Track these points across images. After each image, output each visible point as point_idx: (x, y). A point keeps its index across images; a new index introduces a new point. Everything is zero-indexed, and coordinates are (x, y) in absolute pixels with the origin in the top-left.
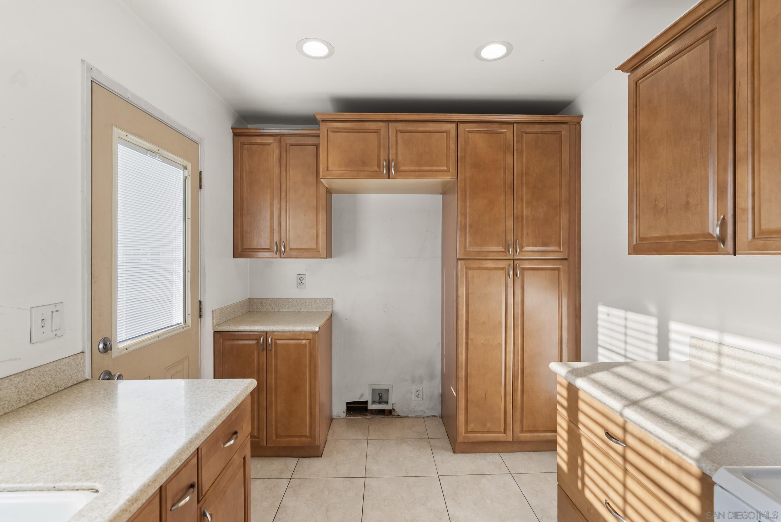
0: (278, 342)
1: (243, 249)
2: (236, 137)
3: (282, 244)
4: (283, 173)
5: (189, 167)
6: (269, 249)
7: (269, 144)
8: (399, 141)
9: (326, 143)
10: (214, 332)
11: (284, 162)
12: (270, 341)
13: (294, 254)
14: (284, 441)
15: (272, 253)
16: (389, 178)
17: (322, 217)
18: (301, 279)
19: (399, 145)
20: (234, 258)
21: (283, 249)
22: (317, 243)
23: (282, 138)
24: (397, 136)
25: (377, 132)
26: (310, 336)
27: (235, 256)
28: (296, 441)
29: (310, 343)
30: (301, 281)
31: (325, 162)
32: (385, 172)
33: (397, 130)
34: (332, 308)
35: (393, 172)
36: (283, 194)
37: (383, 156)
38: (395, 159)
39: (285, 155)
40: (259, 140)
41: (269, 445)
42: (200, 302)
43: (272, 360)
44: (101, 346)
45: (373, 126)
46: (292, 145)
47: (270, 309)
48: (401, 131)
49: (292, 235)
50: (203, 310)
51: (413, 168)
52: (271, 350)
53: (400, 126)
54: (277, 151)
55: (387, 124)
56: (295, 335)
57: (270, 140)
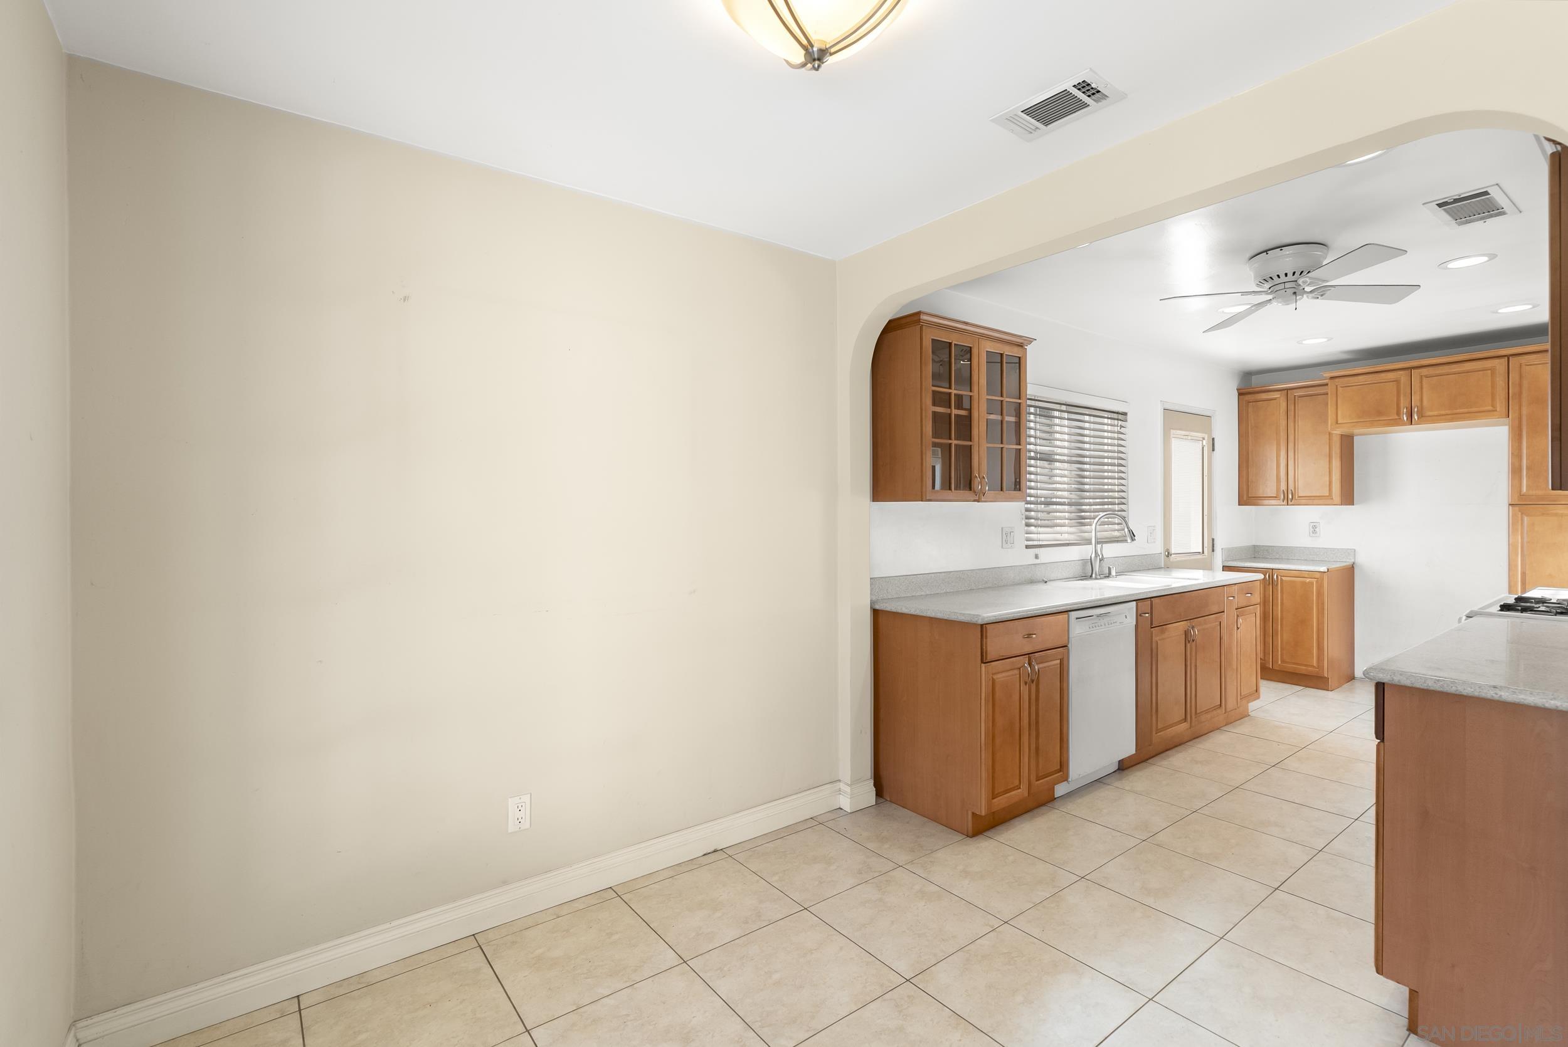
0: (1284, 578)
1: (1249, 497)
2: (1241, 397)
3: (1290, 492)
4: (1291, 424)
5: (1206, 438)
6: (1276, 497)
7: (1275, 399)
8: (1425, 386)
9: (1335, 399)
10: (1223, 566)
11: (1291, 413)
12: (1275, 577)
13: (1304, 501)
14: (1290, 667)
15: (1278, 501)
16: (1411, 424)
17: (1336, 464)
18: (1314, 527)
19: (1424, 390)
20: (1239, 505)
21: (1290, 497)
22: (1330, 490)
23: (1289, 392)
24: (1421, 382)
25: (1397, 381)
26: (1318, 575)
27: (1241, 503)
28: (1302, 669)
29: (1317, 582)
30: (1314, 529)
31: (1334, 417)
32: (1405, 418)
33: (1421, 376)
34: (1355, 559)
35: (1416, 417)
36: (1291, 445)
37: (1404, 403)
38: (1419, 404)
39: (1293, 407)
40: (1264, 396)
41: (1276, 668)
42: (1213, 540)
43: (1277, 594)
44: (1167, 553)
45: (1391, 376)
46: (1300, 397)
47: (1277, 557)
48: (1427, 377)
49: (1301, 483)
50: (1215, 546)
51: (1443, 412)
52: (1277, 585)
53: (1424, 371)
54: (1284, 404)
55: (1408, 372)
56: (1300, 574)
57: (1276, 395)
